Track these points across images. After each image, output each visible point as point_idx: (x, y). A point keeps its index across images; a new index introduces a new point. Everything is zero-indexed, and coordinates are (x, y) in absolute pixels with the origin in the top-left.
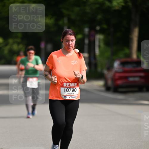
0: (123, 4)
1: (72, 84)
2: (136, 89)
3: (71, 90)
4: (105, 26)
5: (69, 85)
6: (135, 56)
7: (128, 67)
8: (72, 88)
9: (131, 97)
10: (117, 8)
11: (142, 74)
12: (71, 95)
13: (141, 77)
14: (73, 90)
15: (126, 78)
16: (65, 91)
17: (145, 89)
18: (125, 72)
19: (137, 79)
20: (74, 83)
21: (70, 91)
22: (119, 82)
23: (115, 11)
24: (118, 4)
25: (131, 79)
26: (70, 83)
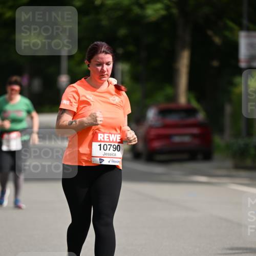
1: (113, 135)
2: (185, 156)
3: (112, 148)
4: (131, 48)
5: (108, 137)
6: (183, 100)
7: (172, 119)
8: (113, 144)
9: (176, 170)
11: (195, 131)
12: (112, 156)
14: (114, 147)
15: (168, 137)
16: (100, 150)
17: (200, 157)
18: (166, 126)
19: (187, 139)
20: (116, 135)
21: (109, 150)
22: (157, 144)
25: (177, 139)
26: (110, 135)
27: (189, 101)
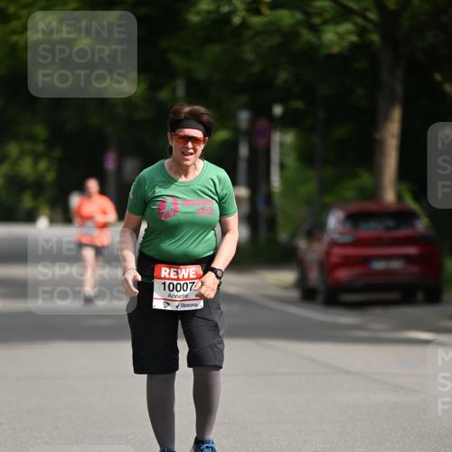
0: (354, 38)
2: (395, 295)
4: (298, 104)
6: (390, 196)
7: (371, 229)
9: (377, 319)
10: (336, 49)
11: (412, 250)
13: (407, 258)
15: (365, 261)
17: (420, 296)
18: (359, 243)
19: (396, 265)
22: (343, 274)
23: (330, 57)
24: (341, 36)
25: (379, 265)
27: (399, 197)
